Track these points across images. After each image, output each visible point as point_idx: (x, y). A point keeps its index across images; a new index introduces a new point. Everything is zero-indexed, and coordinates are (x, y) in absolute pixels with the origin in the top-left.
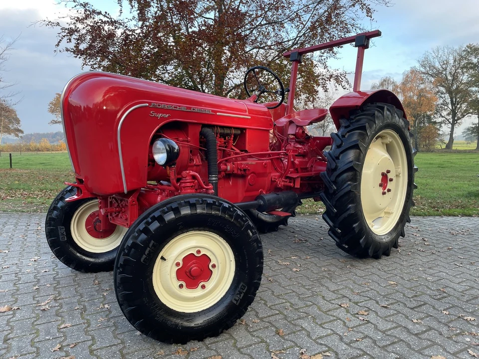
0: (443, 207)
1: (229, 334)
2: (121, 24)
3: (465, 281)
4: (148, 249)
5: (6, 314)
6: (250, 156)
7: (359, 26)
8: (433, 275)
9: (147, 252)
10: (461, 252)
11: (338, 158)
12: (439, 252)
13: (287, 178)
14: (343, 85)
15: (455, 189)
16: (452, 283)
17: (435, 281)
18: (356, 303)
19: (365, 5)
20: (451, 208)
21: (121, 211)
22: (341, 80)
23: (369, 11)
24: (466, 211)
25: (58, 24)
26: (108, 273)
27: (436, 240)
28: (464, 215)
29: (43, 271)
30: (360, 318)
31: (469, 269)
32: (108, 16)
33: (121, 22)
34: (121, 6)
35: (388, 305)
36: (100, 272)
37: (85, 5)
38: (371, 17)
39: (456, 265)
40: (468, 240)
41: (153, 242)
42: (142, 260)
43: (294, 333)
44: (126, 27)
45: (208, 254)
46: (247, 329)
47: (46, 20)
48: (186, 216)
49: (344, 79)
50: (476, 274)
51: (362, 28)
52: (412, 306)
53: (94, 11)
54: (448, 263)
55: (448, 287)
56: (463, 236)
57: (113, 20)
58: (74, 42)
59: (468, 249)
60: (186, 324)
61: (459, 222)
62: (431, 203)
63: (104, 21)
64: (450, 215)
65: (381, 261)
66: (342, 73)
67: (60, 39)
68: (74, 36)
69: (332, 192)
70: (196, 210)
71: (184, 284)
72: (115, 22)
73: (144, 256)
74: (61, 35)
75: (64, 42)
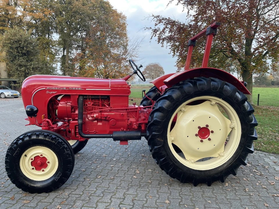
4: (17, 151)
9: (16, 152)
25: (151, 28)
41: (18, 148)
42: (14, 155)
45: (46, 157)
47: (145, 27)
48: (34, 139)
53: (163, 19)
57: (173, 21)
60: (32, 185)
67: (152, 35)
68: (158, 33)
70: (39, 137)
71: (35, 168)
73: (15, 154)
74: (152, 33)
75: (153, 37)
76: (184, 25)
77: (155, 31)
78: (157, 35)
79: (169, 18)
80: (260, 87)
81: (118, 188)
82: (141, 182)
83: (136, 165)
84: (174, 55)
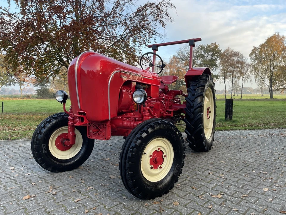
1: (172, 192)
2: (15, 16)
5: (29, 200)
6: (153, 100)
7: (157, 31)
11: (194, 101)
13: (167, 111)
18: (215, 172)
21: (99, 131)
23: (163, 24)
26: (72, 171)
28: (225, 130)
29: (27, 174)
30: (223, 178)
33: (15, 15)
34: (9, 4)
35: (229, 170)
36: (66, 171)
38: (165, 28)
43: (200, 187)
44: (19, 18)
45: (163, 150)
46: (177, 188)
48: (157, 130)
51: (158, 33)
52: (239, 170)
65: (209, 152)
69: (192, 118)
71: (153, 167)
72: (11, 14)
80: (44, 99)
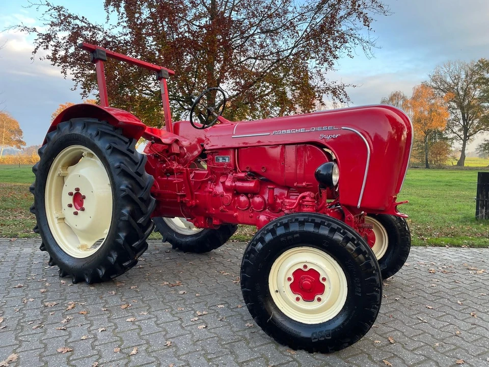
0: (431, 235)
2: (100, 30)
3: (422, 346)
8: (384, 336)
10: (432, 298)
12: (405, 298)
14: (340, 98)
15: (453, 212)
16: (404, 350)
17: (383, 346)
19: (362, 13)
20: (440, 236)
22: (339, 92)
23: (366, 20)
24: (455, 241)
25: (35, 30)
27: (407, 280)
31: (433, 327)
32: (86, 21)
37: (59, 9)
38: (369, 27)
39: (418, 319)
40: (446, 280)
44: (106, 33)
47: (21, 25)
49: (342, 92)
50: (440, 335)
53: (70, 16)
54: (409, 316)
55: (396, 356)
56: (442, 274)
57: (91, 26)
58: (51, 48)
59: (442, 294)
61: (444, 254)
62: (419, 229)
63: (80, 26)
64: (435, 245)
66: (340, 86)
67: (38, 45)
68: (52, 43)
74: (38, 41)
75: (41, 49)
76: (114, 37)
77: (48, 38)
78: (50, 47)
79: (83, 17)
81: (209, 357)
82: (237, 332)
83: (179, 304)
84: (84, 94)
